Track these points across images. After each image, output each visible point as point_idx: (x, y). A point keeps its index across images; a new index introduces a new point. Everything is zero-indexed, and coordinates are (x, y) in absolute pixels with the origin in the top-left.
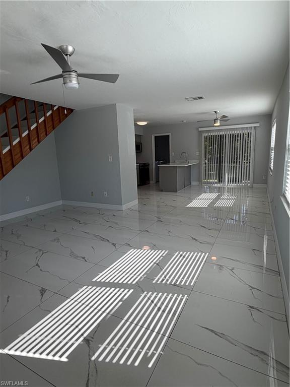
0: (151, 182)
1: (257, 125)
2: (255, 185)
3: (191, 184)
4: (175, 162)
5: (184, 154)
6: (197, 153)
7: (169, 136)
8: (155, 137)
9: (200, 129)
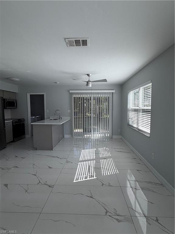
0: (27, 136)
1: (114, 91)
2: (114, 137)
3: (64, 137)
4: (49, 118)
5: (58, 111)
6: (69, 111)
7: (44, 95)
8: (31, 95)
9: (71, 91)
